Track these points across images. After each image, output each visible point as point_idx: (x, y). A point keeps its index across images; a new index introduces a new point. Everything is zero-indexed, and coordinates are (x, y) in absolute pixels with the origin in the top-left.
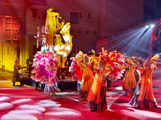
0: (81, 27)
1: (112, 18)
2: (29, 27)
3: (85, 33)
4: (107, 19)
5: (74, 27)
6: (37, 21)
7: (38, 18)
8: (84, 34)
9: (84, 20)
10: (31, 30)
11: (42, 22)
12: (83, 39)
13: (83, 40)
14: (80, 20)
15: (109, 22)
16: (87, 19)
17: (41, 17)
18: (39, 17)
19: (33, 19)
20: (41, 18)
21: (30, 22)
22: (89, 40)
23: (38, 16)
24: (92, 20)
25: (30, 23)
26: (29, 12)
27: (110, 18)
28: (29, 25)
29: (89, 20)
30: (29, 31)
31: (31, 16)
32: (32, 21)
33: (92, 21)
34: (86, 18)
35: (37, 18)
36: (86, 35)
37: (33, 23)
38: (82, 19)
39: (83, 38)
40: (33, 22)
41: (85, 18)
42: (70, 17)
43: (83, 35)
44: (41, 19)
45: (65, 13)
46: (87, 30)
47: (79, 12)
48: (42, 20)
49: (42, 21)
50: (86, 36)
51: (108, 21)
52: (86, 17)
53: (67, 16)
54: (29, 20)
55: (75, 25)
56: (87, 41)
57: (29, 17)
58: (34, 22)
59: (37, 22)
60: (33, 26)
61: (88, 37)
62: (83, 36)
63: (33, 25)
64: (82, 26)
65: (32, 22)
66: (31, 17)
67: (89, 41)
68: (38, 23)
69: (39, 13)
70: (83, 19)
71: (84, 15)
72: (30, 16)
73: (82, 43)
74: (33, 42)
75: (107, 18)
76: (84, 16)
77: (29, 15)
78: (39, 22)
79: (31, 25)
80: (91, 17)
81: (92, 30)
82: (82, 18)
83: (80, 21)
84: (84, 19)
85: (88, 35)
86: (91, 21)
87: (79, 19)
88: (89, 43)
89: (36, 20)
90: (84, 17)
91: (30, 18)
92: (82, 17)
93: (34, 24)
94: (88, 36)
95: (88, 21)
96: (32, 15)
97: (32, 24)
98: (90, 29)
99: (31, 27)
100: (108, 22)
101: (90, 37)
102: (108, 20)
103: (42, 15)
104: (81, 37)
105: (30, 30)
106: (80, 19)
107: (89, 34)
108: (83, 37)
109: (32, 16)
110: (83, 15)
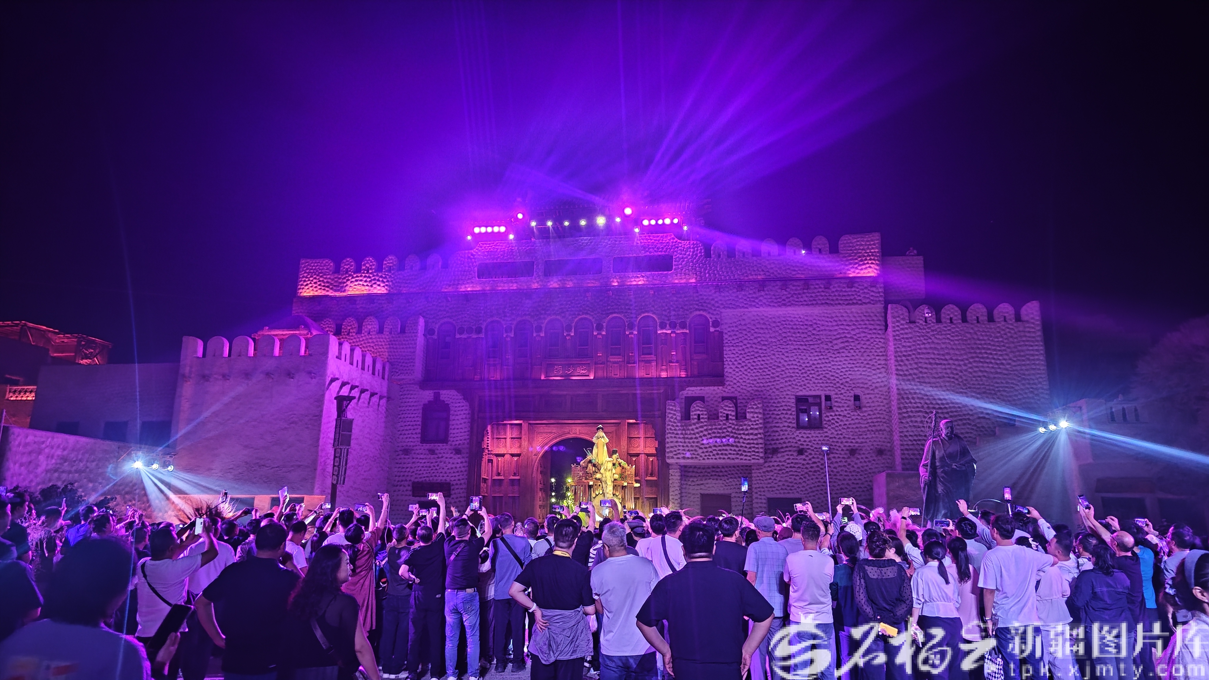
0: (831, 438)
1: (923, 407)
2: (672, 447)
3: (845, 454)
4: (904, 410)
5: (808, 437)
6: (693, 430)
7: (696, 421)
8: (843, 458)
9: (840, 415)
10: (676, 455)
11: (706, 430)
12: (841, 473)
13: (841, 475)
14: (827, 416)
15: (913, 419)
16: (852, 414)
17: (703, 418)
18: (699, 419)
19: (681, 426)
20: (702, 420)
21: (673, 433)
22: (861, 475)
23: (696, 417)
24: (866, 414)
25: (673, 436)
26: (671, 407)
27: (918, 407)
28: (672, 442)
29: (859, 415)
30: (672, 458)
31: (676, 418)
32: (679, 430)
33: (870, 417)
34: (848, 409)
35: (693, 422)
36: (849, 460)
37: (682, 436)
38: (833, 414)
39: (842, 470)
40: (682, 434)
41: (843, 409)
42: (794, 409)
43: (840, 461)
44: (702, 422)
45: (780, 400)
46: (851, 445)
47: (822, 394)
48: (705, 425)
49: (705, 428)
50: (849, 464)
51: (909, 417)
52: (848, 406)
53: (786, 408)
54: (671, 429)
55: (812, 432)
56: (855, 479)
57: (672, 420)
58: (684, 432)
59: (692, 432)
60: (681, 442)
61: (858, 468)
62: (840, 464)
63: (683, 440)
64: (836, 433)
65: (679, 432)
66: (675, 421)
67: (860, 477)
68: (694, 434)
69: (697, 408)
70: (837, 413)
71: (841, 402)
72: (674, 417)
73: (839, 485)
74: (698, 485)
75: (905, 407)
76: (840, 405)
77: (670, 416)
78: (698, 433)
79: (677, 442)
80: (865, 407)
81: (870, 444)
82: (834, 411)
83: (827, 419)
84: (841, 413)
85: (858, 459)
86: (864, 418)
87: (825, 415)
88: (862, 484)
89: (690, 428)
90: (839, 407)
91: (675, 423)
92: (834, 409)
93: (684, 438)
94: (856, 464)
95: (853, 417)
96: (679, 414)
97: (679, 438)
98: (863, 440)
99: (676, 446)
100: (908, 420)
101: (862, 467)
102: (911, 414)
103: (705, 413)
104: (835, 468)
105: (675, 453)
106: (828, 414)
107: (859, 457)
108: (839, 466)
109: (679, 418)
110: (836, 402)
